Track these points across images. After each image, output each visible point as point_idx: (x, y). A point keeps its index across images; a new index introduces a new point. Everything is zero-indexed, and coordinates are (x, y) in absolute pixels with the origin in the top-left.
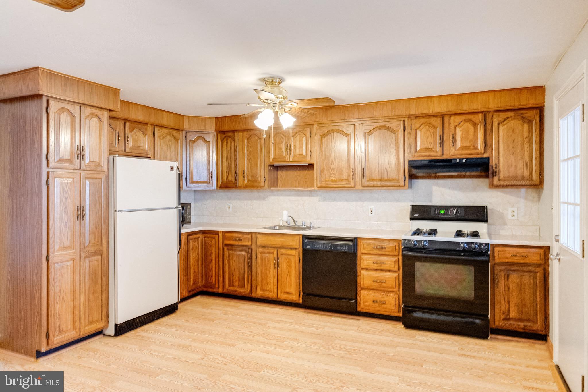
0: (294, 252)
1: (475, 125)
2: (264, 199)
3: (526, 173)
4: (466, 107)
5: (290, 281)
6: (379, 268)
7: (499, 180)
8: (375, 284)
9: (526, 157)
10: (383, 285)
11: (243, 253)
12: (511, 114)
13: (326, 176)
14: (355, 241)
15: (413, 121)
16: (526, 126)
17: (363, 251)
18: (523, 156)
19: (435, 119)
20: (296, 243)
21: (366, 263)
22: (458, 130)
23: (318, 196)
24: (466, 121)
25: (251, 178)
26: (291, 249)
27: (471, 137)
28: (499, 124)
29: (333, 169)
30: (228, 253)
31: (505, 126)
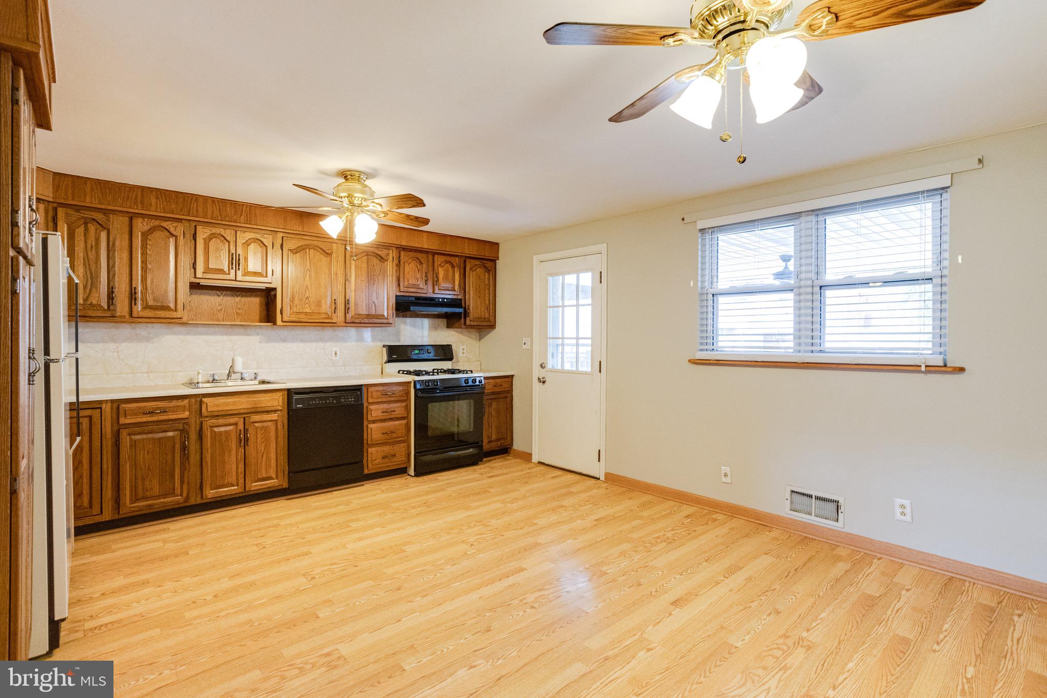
0: (274, 416)
1: (453, 267)
2: (148, 339)
3: (487, 316)
4: (449, 249)
5: (269, 459)
6: (388, 417)
7: (470, 321)
8: (386, 436)
9: (487, 301)
10: (394, 435)
11: (170, 434)
12: (478, 262)
13: (298, 307)
14: (357, 389)
15: (402, 253)
16: (487, 274)
17: (370, 400)
18: (485, 301)
19: (422, 255)
20: (278, 402)
21: (374, 414)
22: (440, 270)
23: (258, 334)
24: (447, 262)
25: (151, 303)
26: (268, 412)
27: (450, 278)
28: (470, 269)
29: (307, 298)
30: (131, 439)
31: (474, 273)
